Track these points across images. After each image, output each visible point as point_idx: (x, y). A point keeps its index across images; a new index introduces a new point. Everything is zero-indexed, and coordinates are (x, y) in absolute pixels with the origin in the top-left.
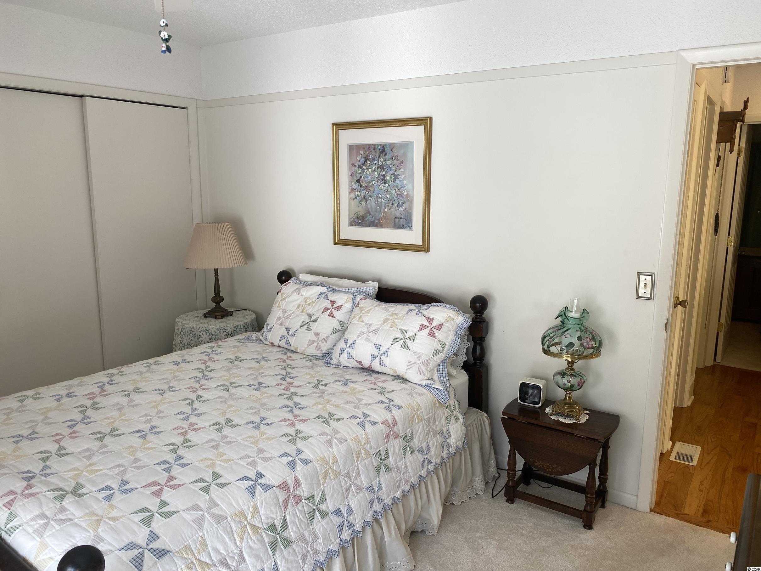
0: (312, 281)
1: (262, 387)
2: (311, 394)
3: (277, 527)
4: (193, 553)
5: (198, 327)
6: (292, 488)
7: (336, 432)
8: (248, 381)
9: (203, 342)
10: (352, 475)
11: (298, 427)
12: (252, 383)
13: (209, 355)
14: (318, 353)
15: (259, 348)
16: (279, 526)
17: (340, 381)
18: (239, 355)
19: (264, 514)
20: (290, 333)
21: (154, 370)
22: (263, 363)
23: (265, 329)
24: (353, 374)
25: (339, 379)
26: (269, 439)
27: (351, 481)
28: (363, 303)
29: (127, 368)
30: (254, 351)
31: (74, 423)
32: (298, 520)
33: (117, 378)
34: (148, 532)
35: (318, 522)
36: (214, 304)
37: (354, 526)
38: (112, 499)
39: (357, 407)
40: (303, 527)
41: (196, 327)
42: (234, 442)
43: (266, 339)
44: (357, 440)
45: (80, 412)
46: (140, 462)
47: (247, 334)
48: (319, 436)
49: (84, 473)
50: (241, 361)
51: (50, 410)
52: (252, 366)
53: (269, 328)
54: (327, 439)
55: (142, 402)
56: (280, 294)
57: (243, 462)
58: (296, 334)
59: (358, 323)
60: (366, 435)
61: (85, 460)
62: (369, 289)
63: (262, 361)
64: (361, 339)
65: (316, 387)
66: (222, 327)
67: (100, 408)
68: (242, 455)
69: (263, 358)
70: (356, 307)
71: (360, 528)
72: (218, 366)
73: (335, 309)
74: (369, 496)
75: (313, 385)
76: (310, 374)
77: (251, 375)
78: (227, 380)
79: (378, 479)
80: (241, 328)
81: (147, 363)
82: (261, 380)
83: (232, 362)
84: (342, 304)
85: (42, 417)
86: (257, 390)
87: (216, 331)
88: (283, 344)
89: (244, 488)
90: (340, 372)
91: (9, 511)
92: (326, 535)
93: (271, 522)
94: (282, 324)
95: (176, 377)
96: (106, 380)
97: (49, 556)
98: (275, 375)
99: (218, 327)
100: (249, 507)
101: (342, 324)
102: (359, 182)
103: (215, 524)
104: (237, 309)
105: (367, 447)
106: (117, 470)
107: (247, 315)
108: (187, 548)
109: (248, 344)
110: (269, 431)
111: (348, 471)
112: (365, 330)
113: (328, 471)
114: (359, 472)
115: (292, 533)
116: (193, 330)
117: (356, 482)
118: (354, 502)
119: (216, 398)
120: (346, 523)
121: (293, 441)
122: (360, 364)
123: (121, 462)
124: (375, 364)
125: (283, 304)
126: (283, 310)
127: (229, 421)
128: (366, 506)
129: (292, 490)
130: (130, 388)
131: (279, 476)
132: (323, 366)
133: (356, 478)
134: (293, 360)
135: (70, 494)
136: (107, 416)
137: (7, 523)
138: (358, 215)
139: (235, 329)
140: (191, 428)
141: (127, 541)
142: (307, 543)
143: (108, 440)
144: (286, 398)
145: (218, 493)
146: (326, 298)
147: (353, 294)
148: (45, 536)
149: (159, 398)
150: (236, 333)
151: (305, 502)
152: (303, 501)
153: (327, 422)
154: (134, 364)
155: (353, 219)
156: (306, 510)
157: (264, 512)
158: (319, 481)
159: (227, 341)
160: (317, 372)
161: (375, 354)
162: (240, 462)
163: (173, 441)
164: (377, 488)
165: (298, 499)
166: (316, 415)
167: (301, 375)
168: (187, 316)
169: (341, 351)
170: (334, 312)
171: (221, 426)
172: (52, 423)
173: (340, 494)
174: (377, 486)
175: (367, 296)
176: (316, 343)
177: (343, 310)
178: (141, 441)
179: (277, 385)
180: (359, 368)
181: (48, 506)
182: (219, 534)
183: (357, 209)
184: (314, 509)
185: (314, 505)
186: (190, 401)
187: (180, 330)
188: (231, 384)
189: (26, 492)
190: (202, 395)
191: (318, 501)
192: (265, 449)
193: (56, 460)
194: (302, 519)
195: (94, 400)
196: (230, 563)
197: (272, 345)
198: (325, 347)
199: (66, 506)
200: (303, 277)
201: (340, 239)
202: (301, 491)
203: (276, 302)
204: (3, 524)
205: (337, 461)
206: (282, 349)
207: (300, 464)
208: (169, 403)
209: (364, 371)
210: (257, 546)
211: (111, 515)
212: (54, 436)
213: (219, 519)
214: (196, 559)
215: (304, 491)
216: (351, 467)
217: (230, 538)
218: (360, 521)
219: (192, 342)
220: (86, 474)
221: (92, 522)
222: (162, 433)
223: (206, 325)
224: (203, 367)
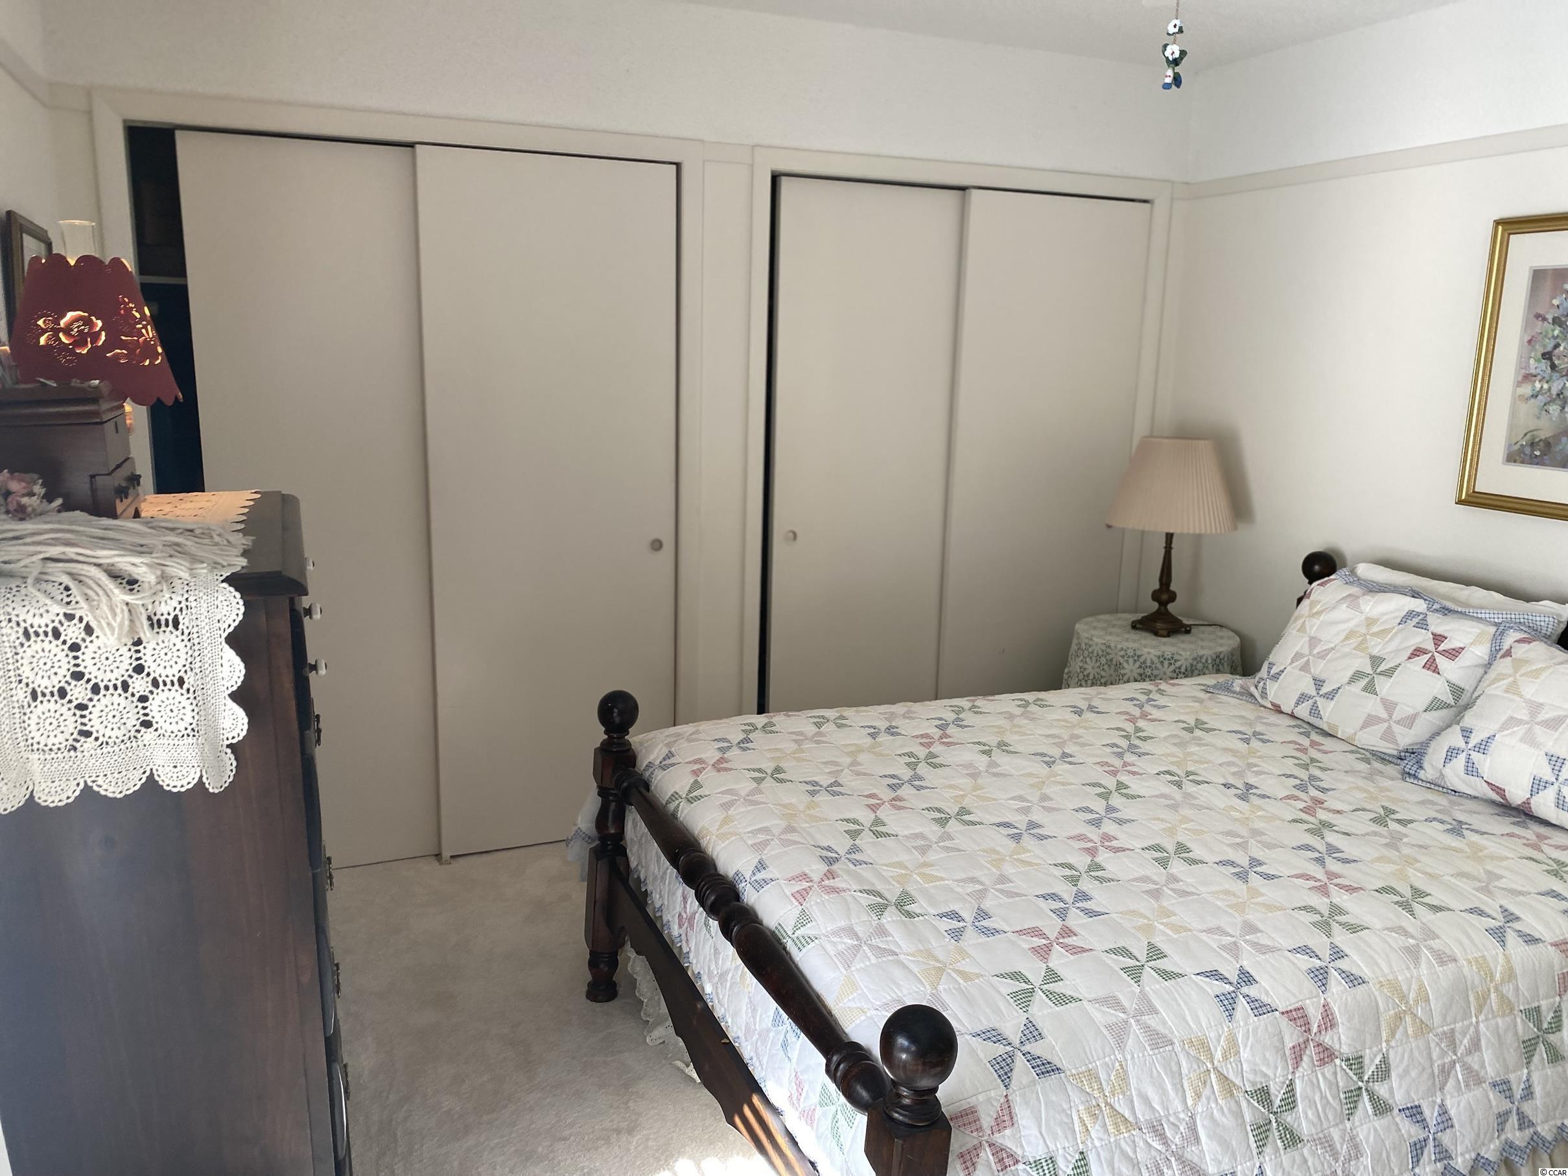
0: (1389, 582)
1: (1254, 794)
2: (1367, 834)
3: (1273, 1097)
4: (1101, 1089)
5: (1119, 646)
6: (1316, 1025)
7: (1430, 934)
8: (1224, 777)
9: (1125, 678)
10: (1461, 1042)
11: (1336, 900)
12: (1231, 781)
13: (1141, 707)
14: (1389, 749)
15: (1248, 711)
16: (1277, 1096)
17: (1442, 822)
18: (1204, 718)
19: (1248, 1061)
20: (1323, 691)
21: (1036, 716)
22: (1255, 744)
23: (1263, 673)
24: (1475, 813)
25: (1439, 816)
26: (1270, 907)
27: (1456, 1055)
28: (1521, 651)
29: (985, 702)
30: (1236, 716)
31: (898, 781)
32: (1322, 1098)
33: (969, 718)
34: (1024, 1021)
35: (1365, 1118)
36: (1155, 606)
37: (1450, 1157)
38: (962, 938)
39: (1486, 890)
40: (1331, 1117)
41: (1116, 647)
42: (1192, 894)
43: (1264, 694)
44: (1482, 964)
45: (908, 764)
46: (1011, 884)
47: (1222, 678)
48: (1386, 932)
49: (915, 876)
50: (1208, 730)
51: (860, 750)
52: (1230, 745)
53: (1273, 672)
54: (1407, 945)
55: (1013, 771)
56: (1305, 602)
57: (1212, 941)
58: (1337, 695)
59: (1505, 695)
60: (1508, 960)
61: (916, 853)
62: (1543, 619)
63: (1253, 739)
64: (1510, 734)
65: (1379, 821)
66: (1168, 655)
67: (941, 765)
68: (1211, 925)
69: (1255, 734)
70: (1503, 656)
71: (1466, 1167)
72: (1161, 732)
73: (1445, 653)
74: (1498, 1103)
75: (1373, 815)
76: (1366, 791)
77: (1230, 764)
78: (1178, 764)
79: (1525, 1071)
80: (1206, 661)
81: (1021, 700)
82: (1252, 780)
83: (1190, 730)
84: (1462, 645)
85: (849, 760)
86: (1243, 797)
87: (1156, 660)
88: (1303, 711)
89: (1213, 995)
90: (1443, 801)
91: (800, 908)
92: (1381, 1155)
93: (1261, 1083)
94: (1305, 668)
95: (1078, 737)
96: (950, 716)
97: (859, 1005)
98: (1284, 775)
99: (1160, 653)
100: (1220, 1036)
101: (1457, 691)
102: (1550, 359)
103: (1148, 1048)
104: (1201, 623)
105: (1508, 990)
106: (971, 887)
107: (1222, 638)
108: (1093, 1075)
109: (1223, 698)
110: (1270, 892)
111: (1453, 1031)
112: (1523, 715)
113: (1402, 1015)
114: (1479, 1040)
115: (1303, 1120)
116: (1108, 650)
117: (1469, 1059)
118: (1459, 1104)
119: (1157, 796)
120: (1431, 1143)
121: (1324, 926)
122: (1498, 793)
123: (977, 874)
124: (1541, 801)
125: (1314, 626)
126: (1312, 639)
127: (1182, 848)
128: (1488, 1123)
129: (1315, 1029)
130: (993, 740)
131: (1288, 990)
132: (1398, 779)
133: (1469, 1052)
134: (1326, 752)
135: (894, 907)
136: (952, 783)
137: (797, 928)
138: (1533, 437)
139: (1195, 663)
140: (1106, 844)
141: (985, 1025)
142: (1335, 1155)
143: (953, 826)
144: (1308, 830)
145: (1157, 986)
146: (1423, 625)
147: (1496, 624)
148: (853, 969)
149: (1044, 770)
150: (1196, 672)
151: (1341, 1066)
152: (1338, 1061)
153: (1406, 906)
154: (997, 697)
155: (1517, 447)
156: (1341, 1084)
157: (1250, 1058)
158: (1379, 1028)
159: (1178, 685)
160: (1383, 789)
161: (1545, 778)
162: (1204, 936)
163: (1071, 860)
164: (1520, 1091)
165: (1327, 1055)
166: (1380, 884)
167: (1343, 787)
168: (1099, 621)
169: (1449, 754)
170: (1441, 661)
171: (1166, 854)
172: (865, 774)
173: (1425, 1076)
174: (1522, 1086)
175: (1534, 634)
176: (1386, 725)
177: (1464, 660)
178: (1012, 844)
179: (1288, 797)
180: (1493, 802)
181: (859, 918)
182: (1155, 1071)
183: (1532, 424)
184: (1360, 1088)
185: (1361, 1079)
186: (1103, 790)
187: (1083, 647)
188: (1188, 774)
189: (827, 882)
190: (1127, 783)
191: (1370, 1073)
192: (1261, 926)
193: (871, 840)
194: (1330, 1099)
195: (931, 749)
196: (1169, 1134)
197: (1277, 709)
198: (1406, 738)
199: (887, 926)
200: (1365, 570)
201: (1474, 492)
202: (1336, 1039)
203: (1296, 620)
204: (791, 928)
205: (1427, 1000)
206: (1299, 722)
207: (1337, 979)
208: (1063, 784)
209: (1507, 811)
210: (1227, 1121)
211: (959, 966)
212: (867, 796)
213: (1158, 1040)
214: (1107, 1104)
215: (1342, 1040)
216: (1461, 1024)
217: (1174, 1085)
218: (1468, 1151)
219: (1103, 673)
220: (918, 879)
221: (929, 969)
222: (1049, 840)
223: (1135, 645)
224: (1129, 727)
